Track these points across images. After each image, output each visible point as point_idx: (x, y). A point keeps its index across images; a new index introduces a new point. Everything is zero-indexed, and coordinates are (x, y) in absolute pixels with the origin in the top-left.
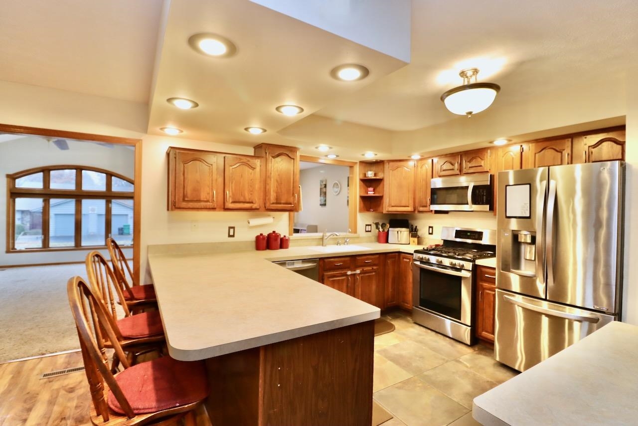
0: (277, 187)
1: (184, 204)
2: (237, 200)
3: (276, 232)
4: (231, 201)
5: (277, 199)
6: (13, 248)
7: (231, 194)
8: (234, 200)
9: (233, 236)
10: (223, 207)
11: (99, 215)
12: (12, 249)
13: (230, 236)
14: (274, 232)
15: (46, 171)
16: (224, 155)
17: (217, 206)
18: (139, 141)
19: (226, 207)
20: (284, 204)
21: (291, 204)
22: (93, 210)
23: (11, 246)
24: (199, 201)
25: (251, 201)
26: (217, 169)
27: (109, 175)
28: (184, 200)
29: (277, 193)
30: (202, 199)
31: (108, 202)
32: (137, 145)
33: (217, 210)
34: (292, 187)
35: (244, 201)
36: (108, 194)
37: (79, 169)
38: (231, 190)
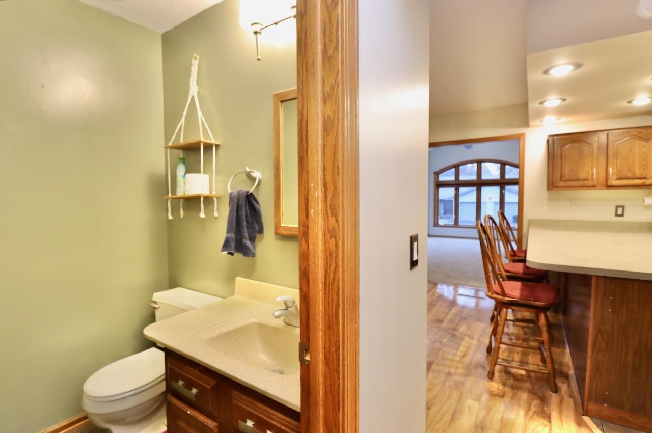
1: (561, 184)
2: (623, 176)
4: (615, 177)
6: (438, 224)
7: (615, 171)
8: (620, 177)
9: (622, 215)
10: (605, 184)
11: (496, 203)
13: (617, 215)
15: (457, 167)
16: (606, 132)
17: (598, 183)
18: (523, 135)
19: (609, 184)
22: (490, 198)
23: (436, 223)
24: (578, 180)
25: (643, 176)
26: (598, 148)
27: (503, 164)
28: (561, 180)
30: (580, 178)
31: (502, 189)
32: (521, 139)
33: (597, 188)
35: (633, 176)
36: (502, 181)
37: (479, 162)
38: (615, 167)
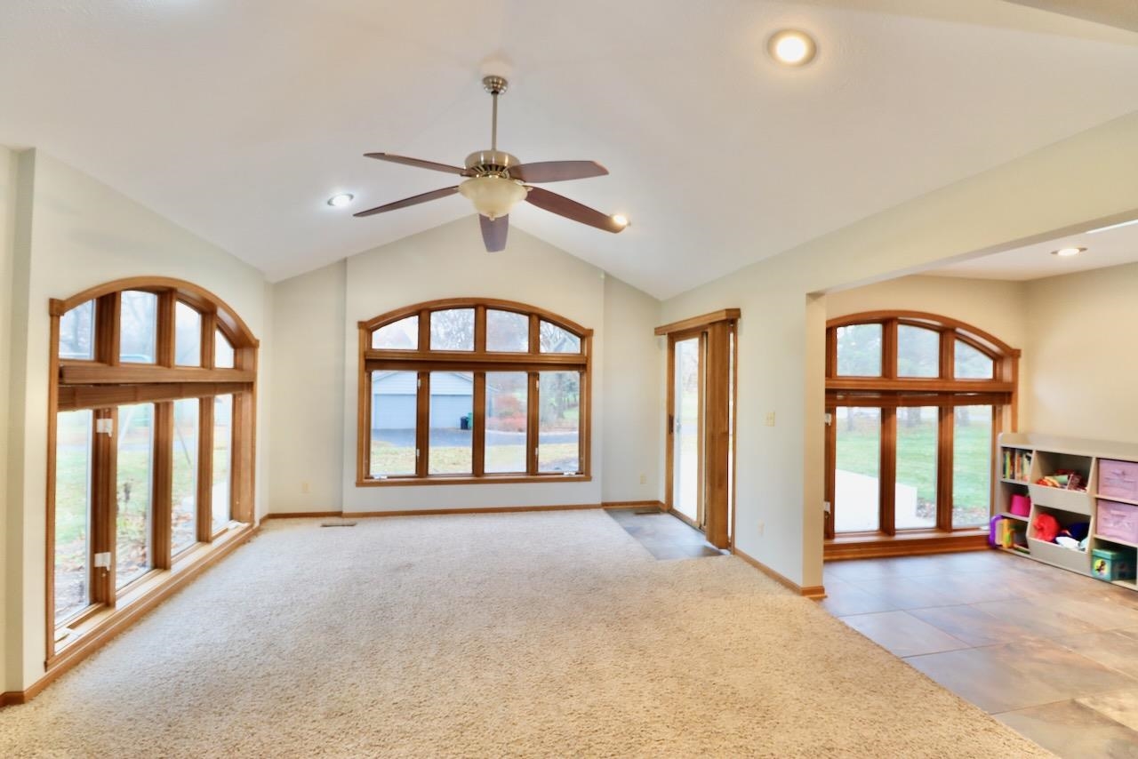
6: (368, 477)
12: (366, 478)
15: (423, 313)
23: (364, 472)
27: (535, 318)
36: (533, 361)
37: (481, 307)
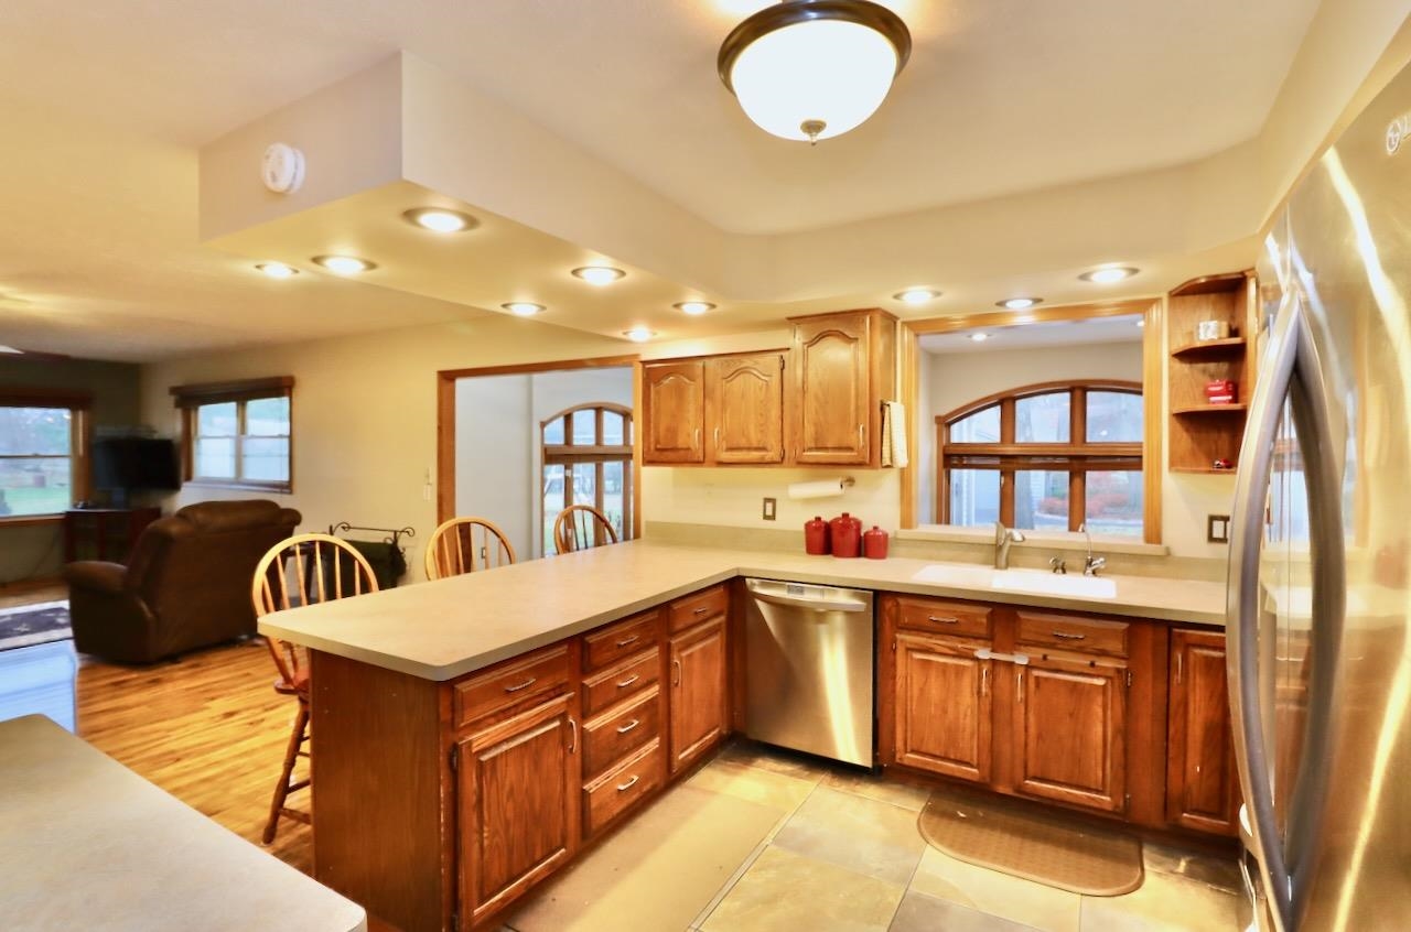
0: (817, 413)
1: (656, 456)
2: (735, 444)
3: (851, 516)
4: (721, 447)
5: (816, 440)
7: (724, 434)
8: (729, 446)
9: (773, 517)
13: (766, 517)
14: (846, 516)
17: (704, 456)
20: (835, 449)
21: (850, 449)
24: (677, 449)
25: (761, 446)
26: (704, 389)
28: (656, 448)
29: (815, 424)
30: (680, 446)
34: (852, 407)
35: (747, 446)
38: (724, 426)
